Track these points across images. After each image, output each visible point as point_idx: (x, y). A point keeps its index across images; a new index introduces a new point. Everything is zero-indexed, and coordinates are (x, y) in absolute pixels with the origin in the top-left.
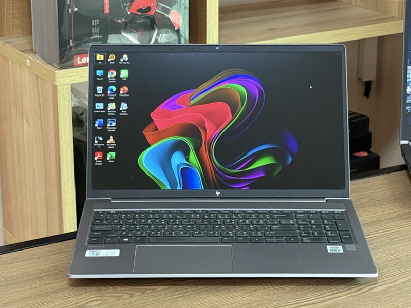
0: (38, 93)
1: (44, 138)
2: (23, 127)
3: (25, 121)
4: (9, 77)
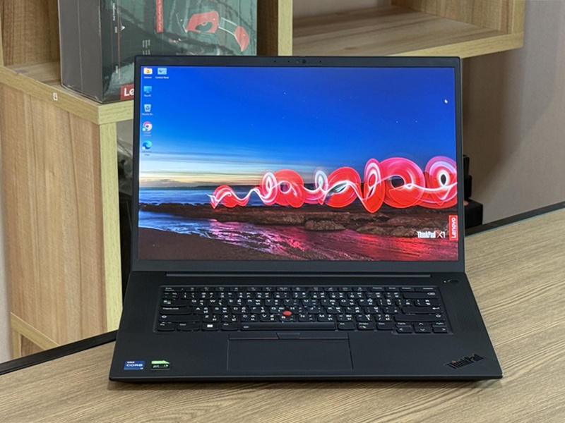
1: (78, 192)
2: (45, 179)
3: (47, 171)
4: (23, 115)
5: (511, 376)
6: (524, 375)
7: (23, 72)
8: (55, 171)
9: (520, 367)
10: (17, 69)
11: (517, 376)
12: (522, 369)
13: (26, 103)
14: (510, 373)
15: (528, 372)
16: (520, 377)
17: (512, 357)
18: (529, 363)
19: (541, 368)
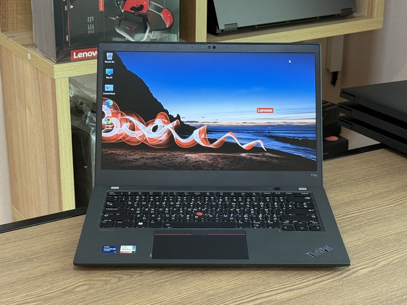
5: (373, 266)
6: (384, 266)
9: (382, 259)
11: (378, 266)
12: (383, 261)
13: (13, 60)
14: (374, 263)
15: (387, 264)
16: (380, 268)
17: (378, 250)
18: (390, 256)
19: (399, 261)
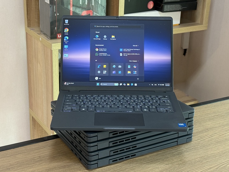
0: (45, 52)
2: (38, 66)
4: (32, 44)
7: (32, 29)
8: (41, 64)
10: (31, 28)
13: (33, 40)
